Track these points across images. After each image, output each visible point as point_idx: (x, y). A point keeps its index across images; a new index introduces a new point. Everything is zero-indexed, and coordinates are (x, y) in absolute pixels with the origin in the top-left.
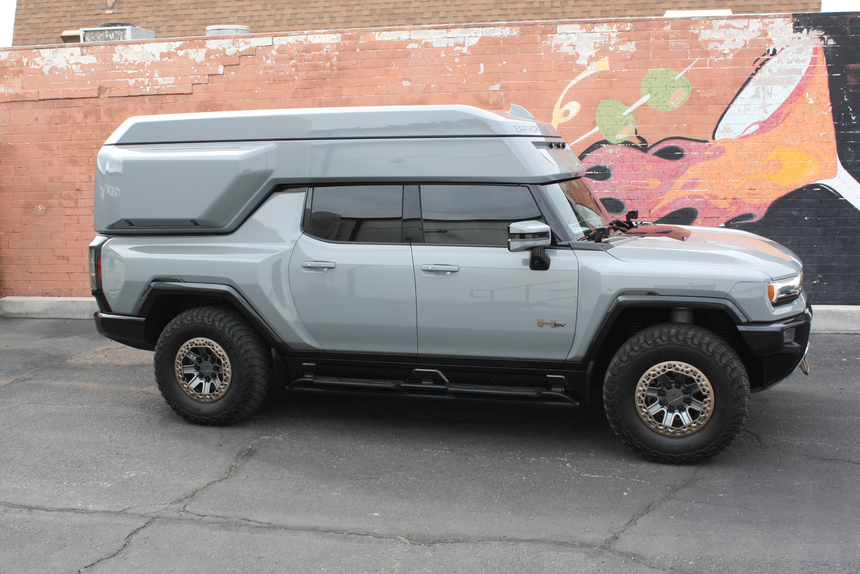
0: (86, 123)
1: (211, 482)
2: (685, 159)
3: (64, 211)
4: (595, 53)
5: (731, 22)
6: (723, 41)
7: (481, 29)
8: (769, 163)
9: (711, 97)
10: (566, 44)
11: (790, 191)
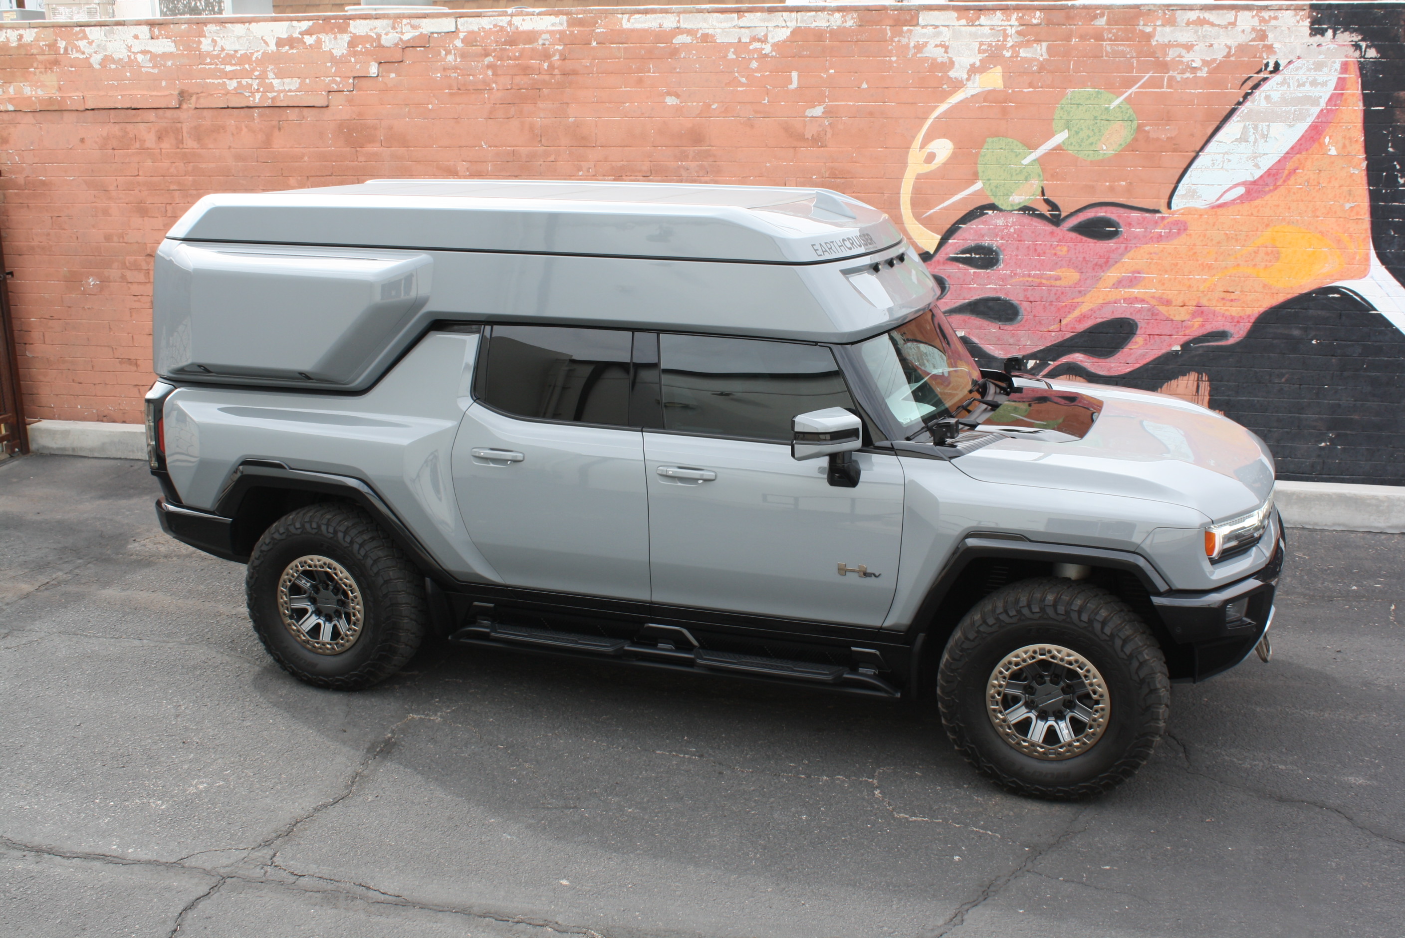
0: (161, 149)
1: (321, 806)
2: (1121, 239)
3: (129, 288)
4: (980, 60)
5: (1207, 15)
6: (1193, 46)
7: (794, 15)
8: (1258, 250)
9: (1168, 138)
10: (932, 43)
11: (1290, 296)
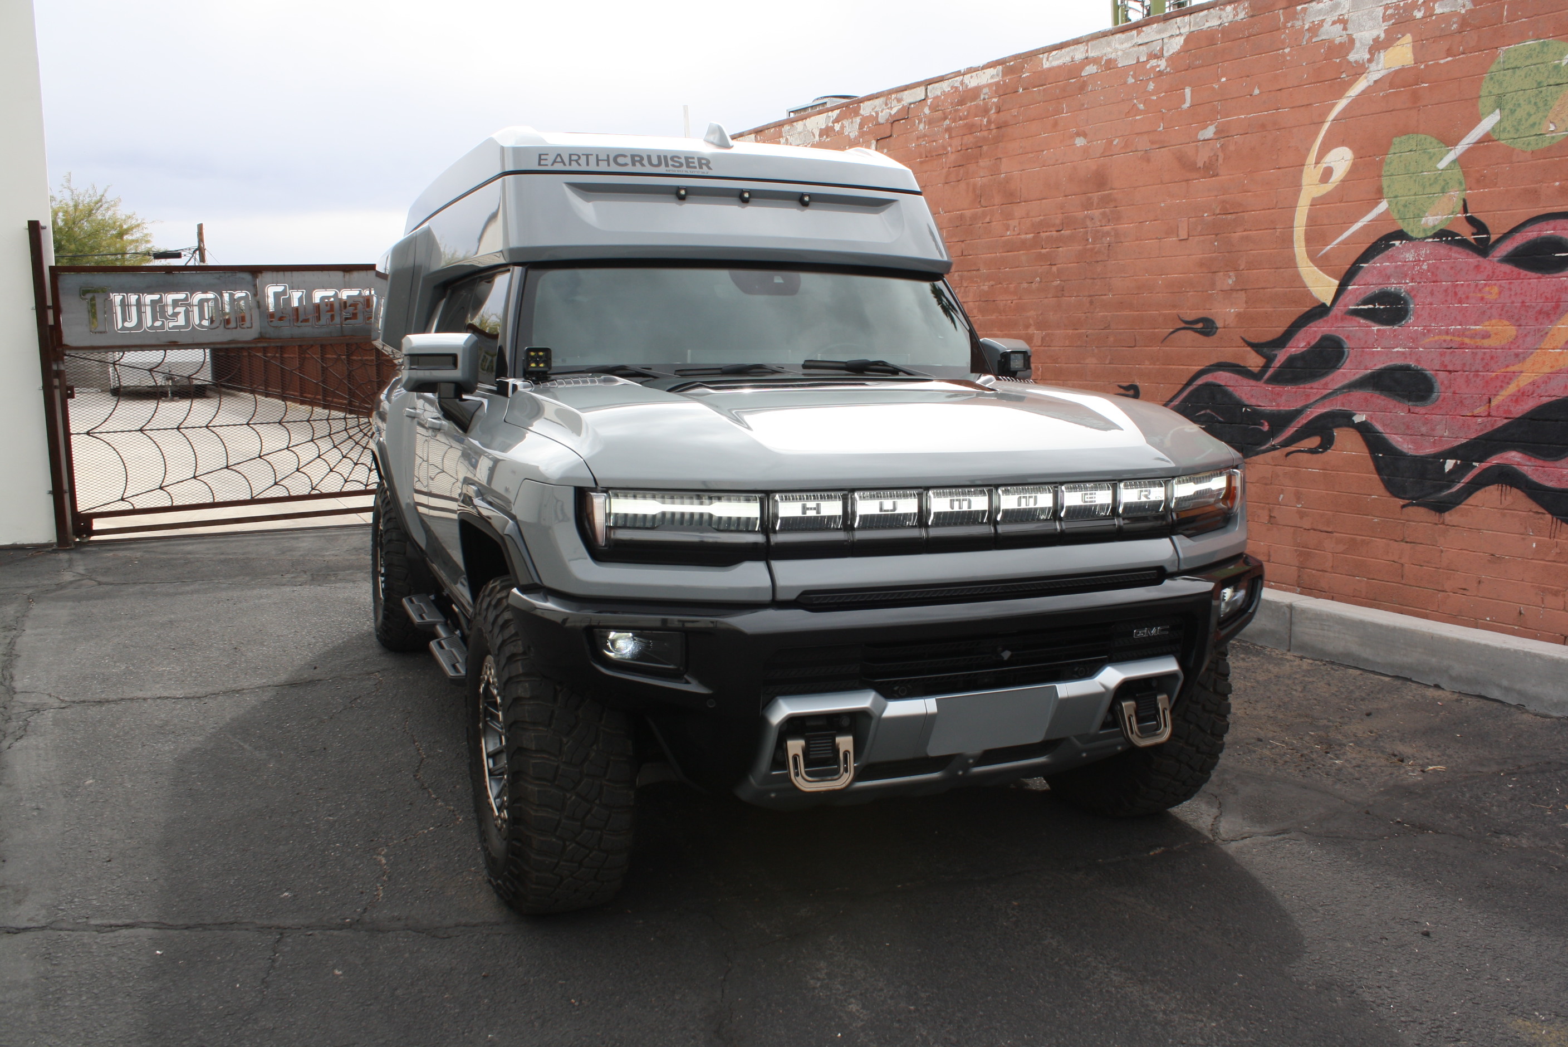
4: (1385, 31)
7: (1187, 18)
10: (1329, 19)
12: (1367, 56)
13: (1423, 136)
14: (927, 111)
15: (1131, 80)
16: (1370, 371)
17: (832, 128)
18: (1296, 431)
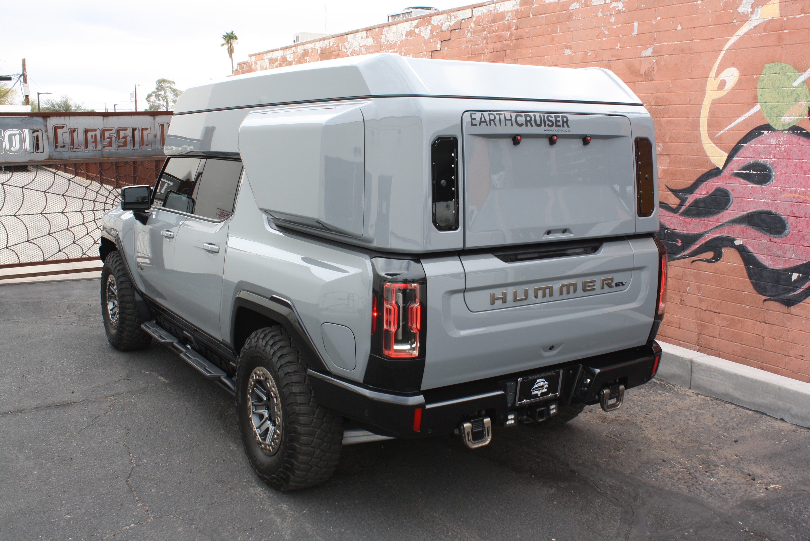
12: (751, 10)
13: (783, 64)
14: (472, 25)
15: (600, 15)
16: (746, 213)
17: (414, 32)
18: (699, 247)
